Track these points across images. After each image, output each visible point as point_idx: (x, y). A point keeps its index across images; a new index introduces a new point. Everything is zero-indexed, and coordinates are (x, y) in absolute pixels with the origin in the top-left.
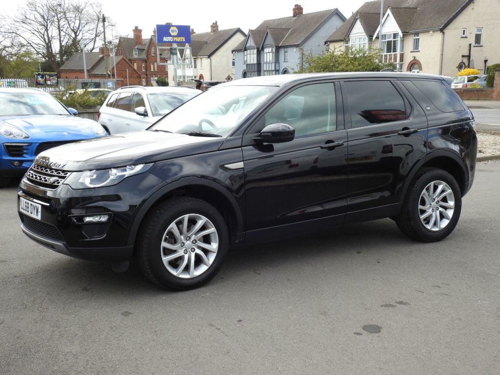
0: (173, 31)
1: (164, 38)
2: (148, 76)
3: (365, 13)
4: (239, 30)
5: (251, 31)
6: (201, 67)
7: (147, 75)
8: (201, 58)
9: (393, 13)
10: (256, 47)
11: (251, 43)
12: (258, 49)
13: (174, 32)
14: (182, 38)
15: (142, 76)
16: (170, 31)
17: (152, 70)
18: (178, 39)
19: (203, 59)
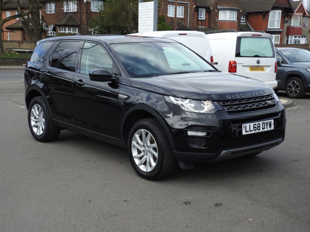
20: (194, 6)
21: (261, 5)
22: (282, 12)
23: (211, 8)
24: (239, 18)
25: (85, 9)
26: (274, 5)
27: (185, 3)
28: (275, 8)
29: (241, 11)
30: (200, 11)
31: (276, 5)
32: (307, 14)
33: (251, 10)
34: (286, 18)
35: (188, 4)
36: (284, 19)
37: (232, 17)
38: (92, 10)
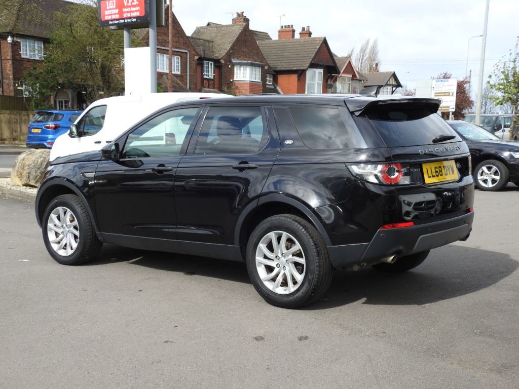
20: (196, 58)
21: (294, 61)
22: (324, 72)
23: (223, 62)
24: (264, 79)
25: (10, 53)
26: (312, 61)
27: (181, 52)
28: (313, 65)
29: (266, 68)
30: (205, 65)
31: (315, 61)
32: (358, 76)
33: (281, 67)
34: (329, 80)
35: (187, 53)
36: (327, 82)
37: (254, 76)
38: (23, 56)
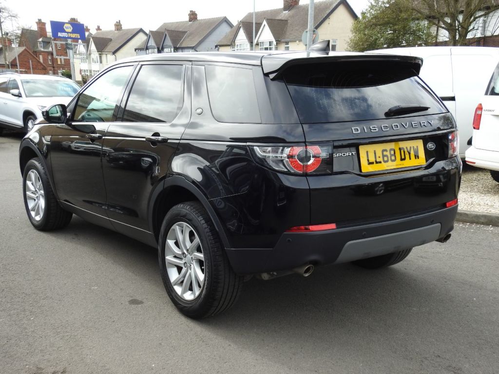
0: (67, 28)
1: (59, 33)
2: (56, 69)
3: (246, 22)
4: (141, 30)
5: (151, 32)
6: (107, 62)
7: (54, 67)
8: (106, 54)
9: (268, 24)
10: (156, 47)
11: (152, 43)
12: (158, 49)
13: (69, 28)
14: (76, 35)
15: (49, 68)
16: (64, 27)
17: (59, 63)
18: (73, 36)
19: (108, 55)
